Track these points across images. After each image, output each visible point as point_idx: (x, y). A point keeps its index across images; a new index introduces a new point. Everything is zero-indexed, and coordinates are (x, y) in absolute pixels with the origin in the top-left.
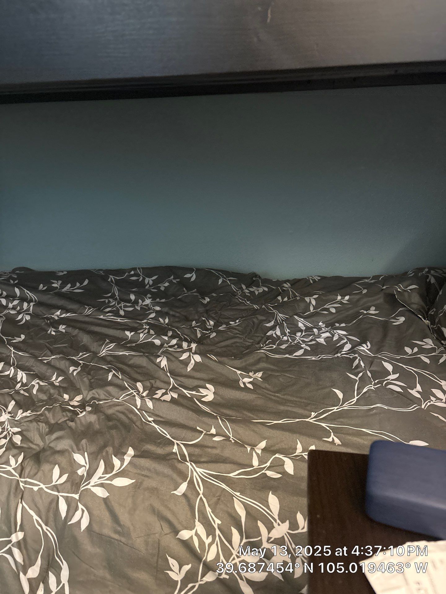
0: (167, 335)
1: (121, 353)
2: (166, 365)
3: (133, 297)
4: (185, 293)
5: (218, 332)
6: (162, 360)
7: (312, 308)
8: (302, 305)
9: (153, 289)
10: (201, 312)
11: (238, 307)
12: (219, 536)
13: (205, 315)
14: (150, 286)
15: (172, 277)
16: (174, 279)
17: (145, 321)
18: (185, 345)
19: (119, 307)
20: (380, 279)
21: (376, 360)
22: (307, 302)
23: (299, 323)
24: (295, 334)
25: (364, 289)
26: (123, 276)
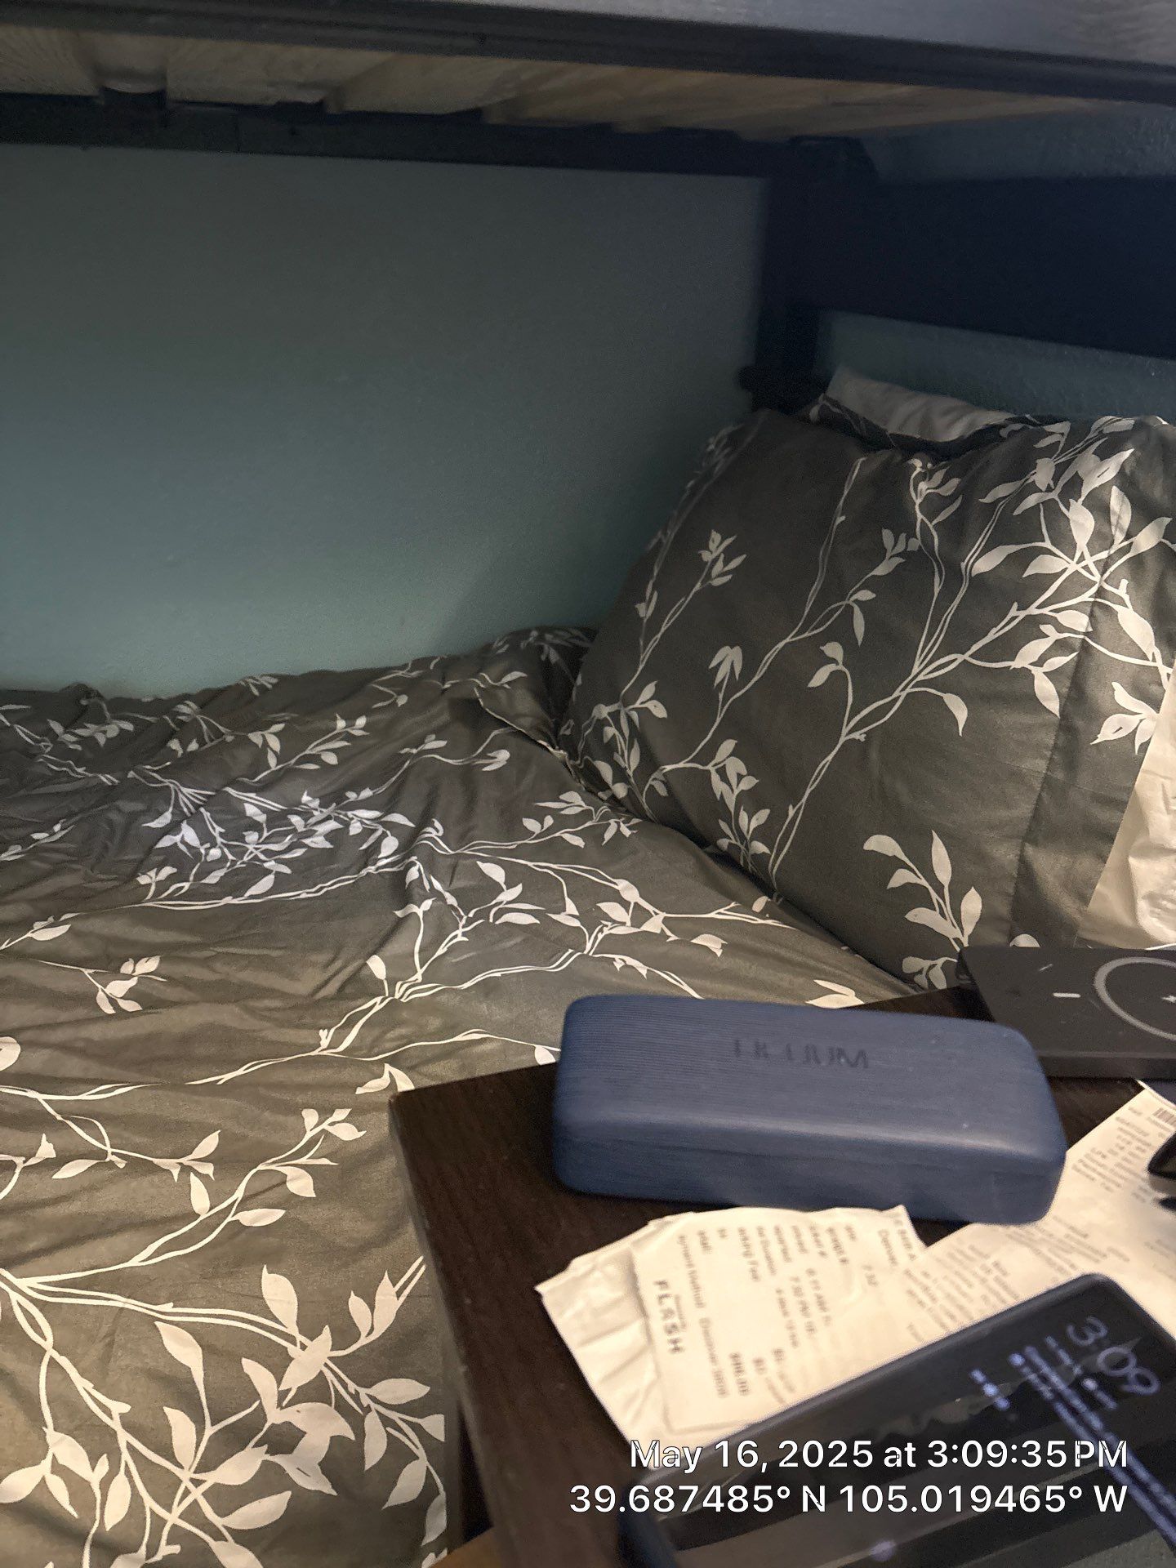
8: (244, 757)
12: (130, 1447)
20: (432, 667)
21: (462, 862)
22: (257, 746)
23: (246, 805)
24: (242, 839)
25: (399, 693)
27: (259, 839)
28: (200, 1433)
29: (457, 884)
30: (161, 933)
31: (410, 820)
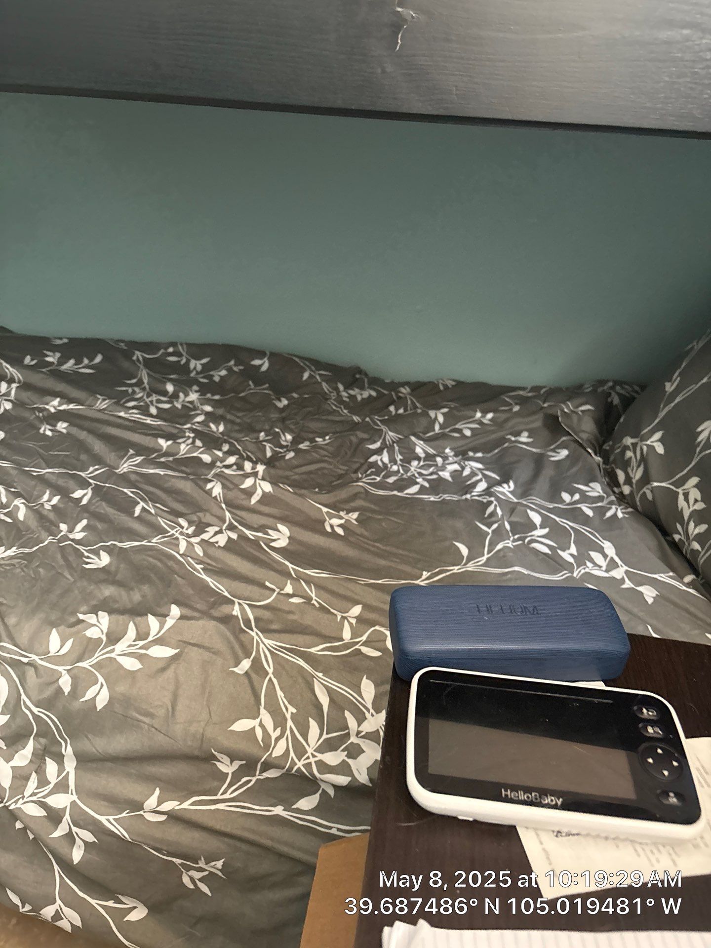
0: (220, 450)
1: (151, 471)
2: (219, 494)
3: (170, 388)
4: (252, 389)
5: (298, 452)
6: (213, 487)
7: (437, 427)
8: (424, 422)
9: (203, 378)
10: (273, 420)
11: (330, 418)
12: (291, 728)
13: (279, 424)
14: (198, 373)
15: (232, 363)
16: (235, 365)
17: (189, 426)
18: (248, 466)
19: (149, 401)
21: (519, 507)
22: (431, 417)
23: (417, 447)
24: (410, 464)
25: (516, 404)
26: (155, 354)
27: (418, 465)
29: (513, 519)
31: (497, 476)
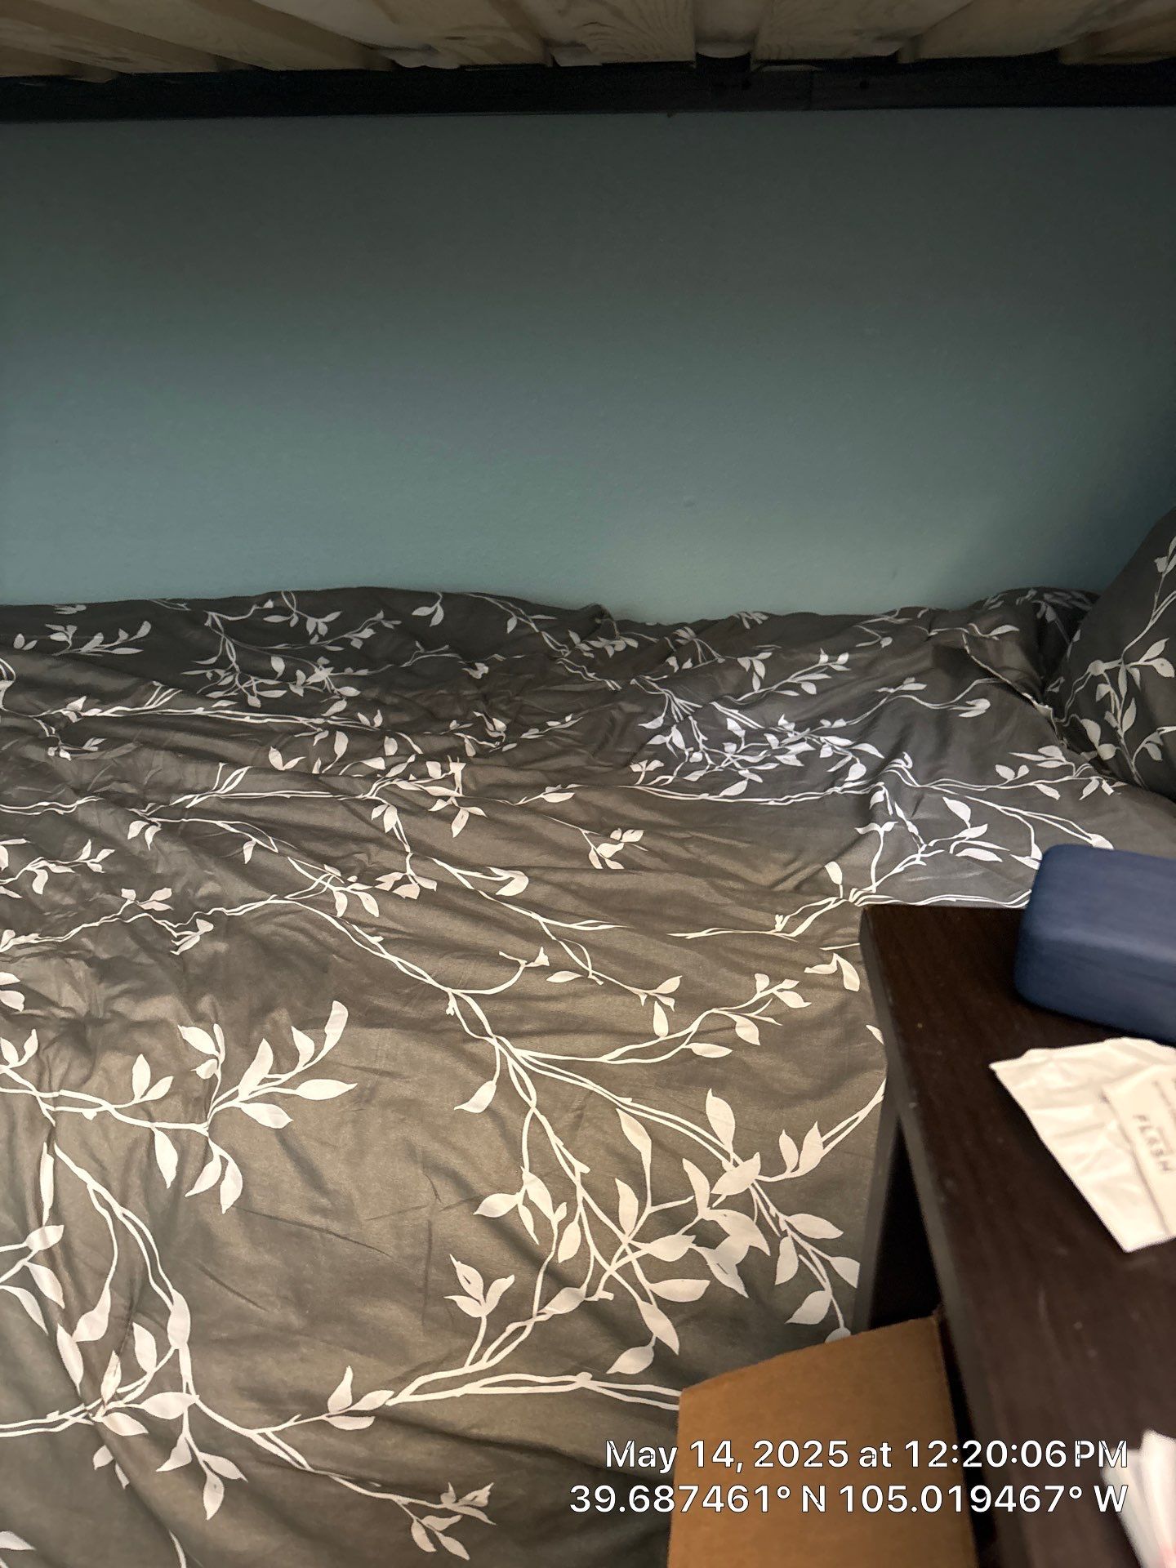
1: (267, 795)
2: (397, 826)
3: (278, 665)
4: (423, 654)
5: (521, 743)
6: (384, 813)
7: (756, 685)
8: (732, 677)
9: (330, 645)
10: (469, 697)
11: (568, 687)
12: (585, 1201)
13: (482, 705)
14: (321, 638)
15: (380, 615)
16: (386, 618)
17: (320, 721)
18: (434, 769)
19: (245, 688)
20: (920, 615)
21: (927, 795)
22: (744, 669)
23: (728, 720)
24: (722, 748)
25: (884, 636)
26: (243, 615)
27: (737, 750)
28: (641, 1209)
29: (920, 815)
30: (646, 812)
31: (880, 751)
